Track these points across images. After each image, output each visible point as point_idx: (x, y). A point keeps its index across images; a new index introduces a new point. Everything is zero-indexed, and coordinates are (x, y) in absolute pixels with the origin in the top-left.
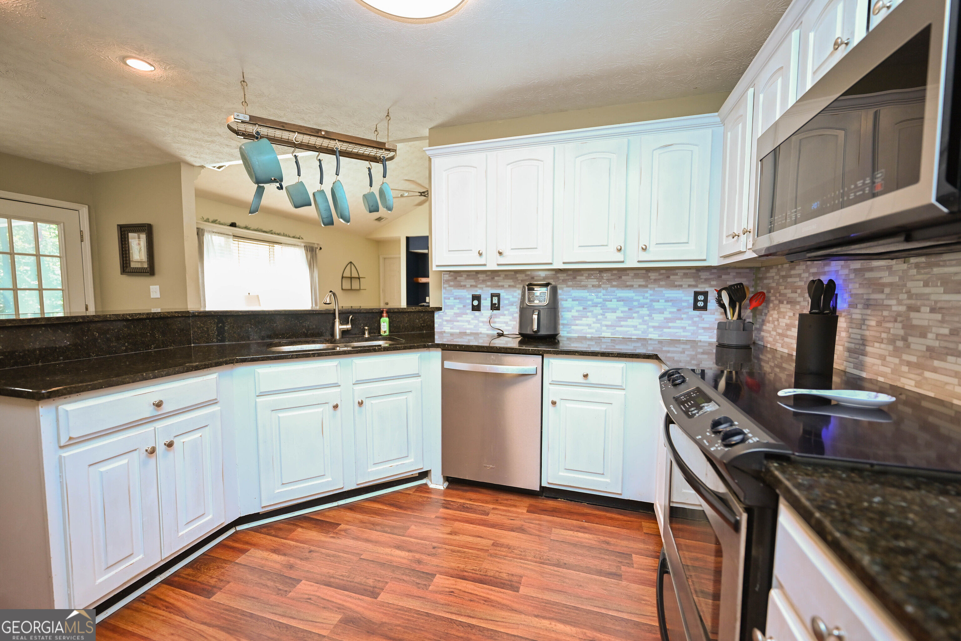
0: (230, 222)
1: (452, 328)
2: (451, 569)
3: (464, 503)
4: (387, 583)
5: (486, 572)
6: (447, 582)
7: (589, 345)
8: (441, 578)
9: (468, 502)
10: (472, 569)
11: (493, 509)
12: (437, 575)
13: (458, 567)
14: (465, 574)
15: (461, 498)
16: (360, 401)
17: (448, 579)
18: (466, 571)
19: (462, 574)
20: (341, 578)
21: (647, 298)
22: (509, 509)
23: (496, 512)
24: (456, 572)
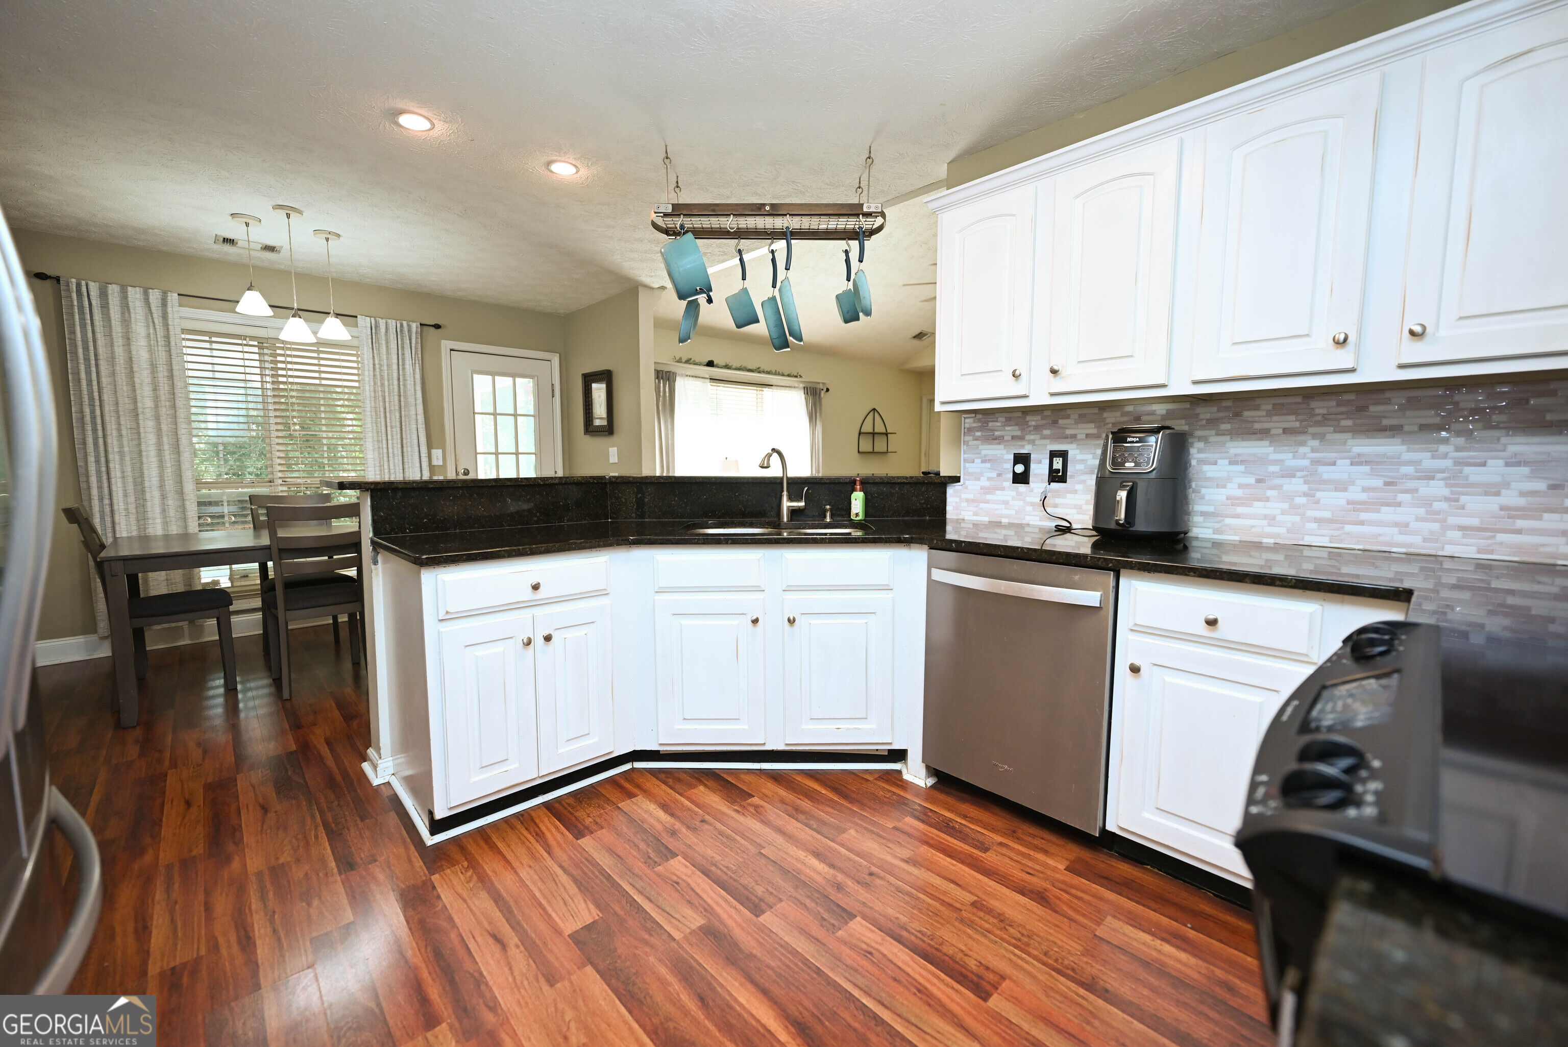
0: (706, 360)
1: (975, 514)
2: (884, 916)
3: (951, 820)
4: (781, 900)
5: (941, 944)
6: (869, 934)
7: (1267, 560)
8: (861, 925)
9: (959, 820)
10: (918, 929)
11: (1001, 844)
12: (858, 919)
13: (897, 918)
14: (905, 933)
15: (949, 810)
16: (792, 618)
17: (872, 931)
18: (907, 930)
19: (898, 931)
20: (725, 870)
21: (1445, 456)
22: (1032, 853)
23: (1004, 851)
24: (890, 925)
